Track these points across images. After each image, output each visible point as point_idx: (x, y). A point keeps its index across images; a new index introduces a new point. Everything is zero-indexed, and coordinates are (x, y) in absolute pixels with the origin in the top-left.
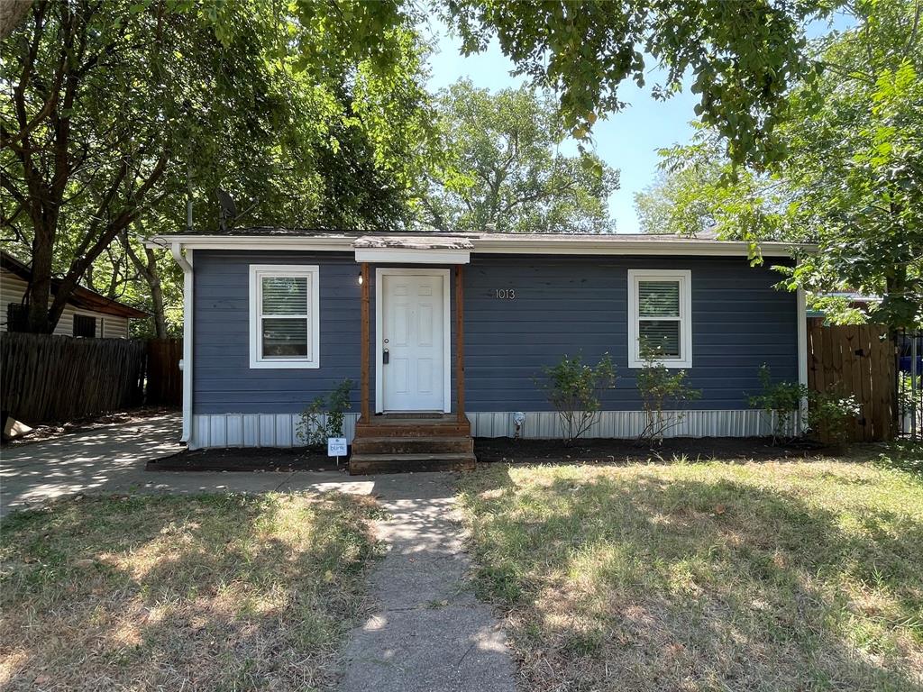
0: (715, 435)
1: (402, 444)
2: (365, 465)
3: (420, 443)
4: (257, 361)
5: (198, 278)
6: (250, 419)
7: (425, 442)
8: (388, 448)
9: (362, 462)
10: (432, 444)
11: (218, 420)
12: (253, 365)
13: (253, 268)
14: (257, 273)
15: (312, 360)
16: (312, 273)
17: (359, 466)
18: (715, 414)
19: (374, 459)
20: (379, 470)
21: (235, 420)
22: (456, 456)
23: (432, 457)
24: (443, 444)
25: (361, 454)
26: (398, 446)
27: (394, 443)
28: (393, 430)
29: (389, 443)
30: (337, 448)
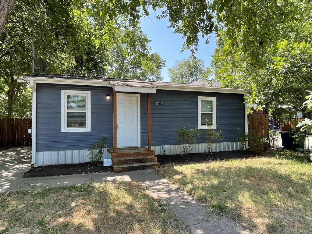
0: (223, 151)
1: (131, 160)
2: (120, 169)
3: (138, 159)
4: (64, 129)
5: (38, 94)
6: (61, 153)
7: (140, 159)
8: (127, 162)
9: (118, 168)
10: (142, 159)
11: (47, 154)
12: (63, 130)
13: (63, 92)
14: (64, 93)
15: (88, 128)
16: (88, 94)
17: (118, 169)
18: (223, 143)
19: (123, 166)
20: (126, 170)
21: (54, 153)
22: (152, 163)
23: (144, 164)
24: (146, 159)
25: (117, 165)
26: (130, 160)
27: (128, 160)
28: (126, 155)
29: (127, 160)
30: (107, 162)
